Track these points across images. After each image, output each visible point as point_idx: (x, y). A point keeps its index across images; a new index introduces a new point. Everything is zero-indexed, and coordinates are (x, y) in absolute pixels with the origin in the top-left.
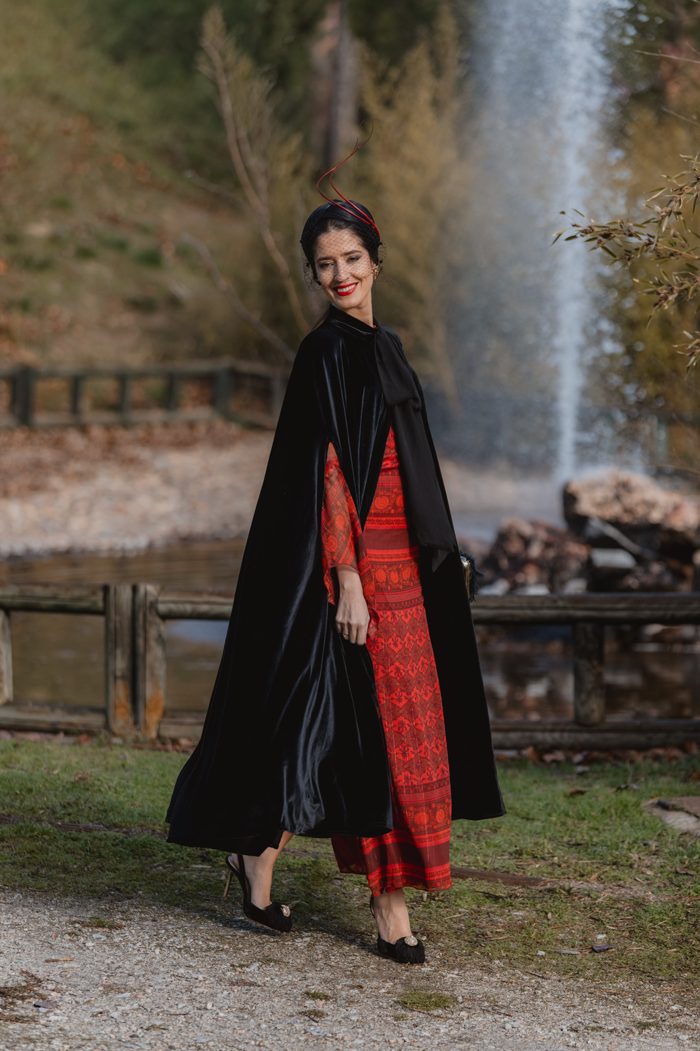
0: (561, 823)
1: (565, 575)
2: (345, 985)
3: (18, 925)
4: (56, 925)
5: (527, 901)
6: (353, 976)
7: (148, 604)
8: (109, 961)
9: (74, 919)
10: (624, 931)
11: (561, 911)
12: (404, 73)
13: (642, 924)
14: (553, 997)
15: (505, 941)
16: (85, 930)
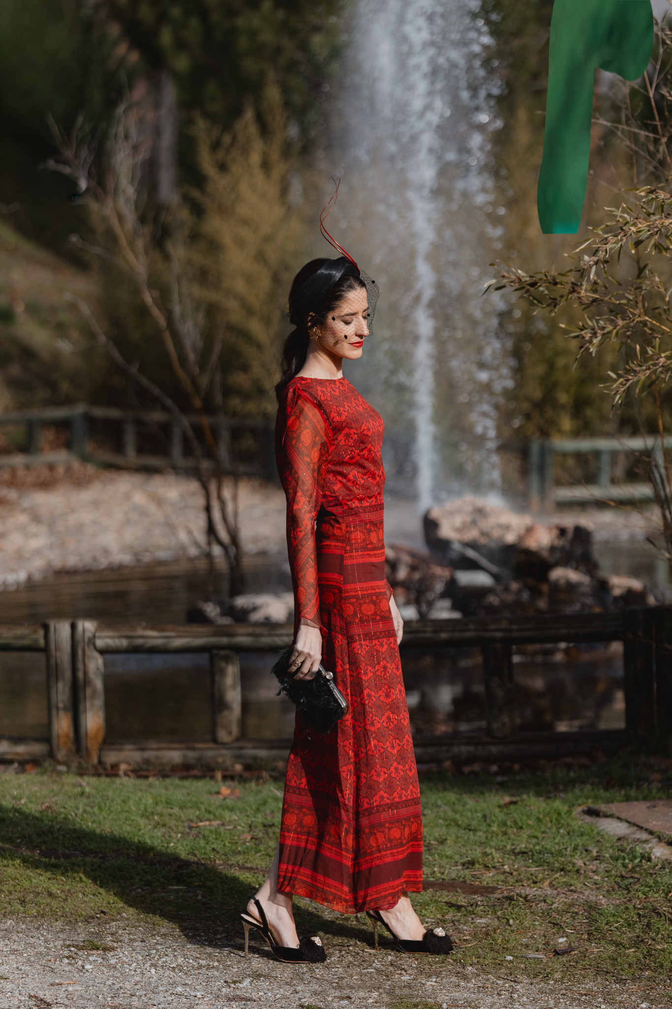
0: (502, 832)
1: (431, 596)
2: (334, 996)
3: (17, 951)
4: (53, 949)
5: (487, 908)
6: (340, 987)
7: (86, 640)
8: (110, 982)
9: (68, 943)
10: (582, 934)
11: (521, 918)
12: (234, 139)
13: (599, 927)
14: (529, 1000)
15: (474, 947)
16: (80, 953)
